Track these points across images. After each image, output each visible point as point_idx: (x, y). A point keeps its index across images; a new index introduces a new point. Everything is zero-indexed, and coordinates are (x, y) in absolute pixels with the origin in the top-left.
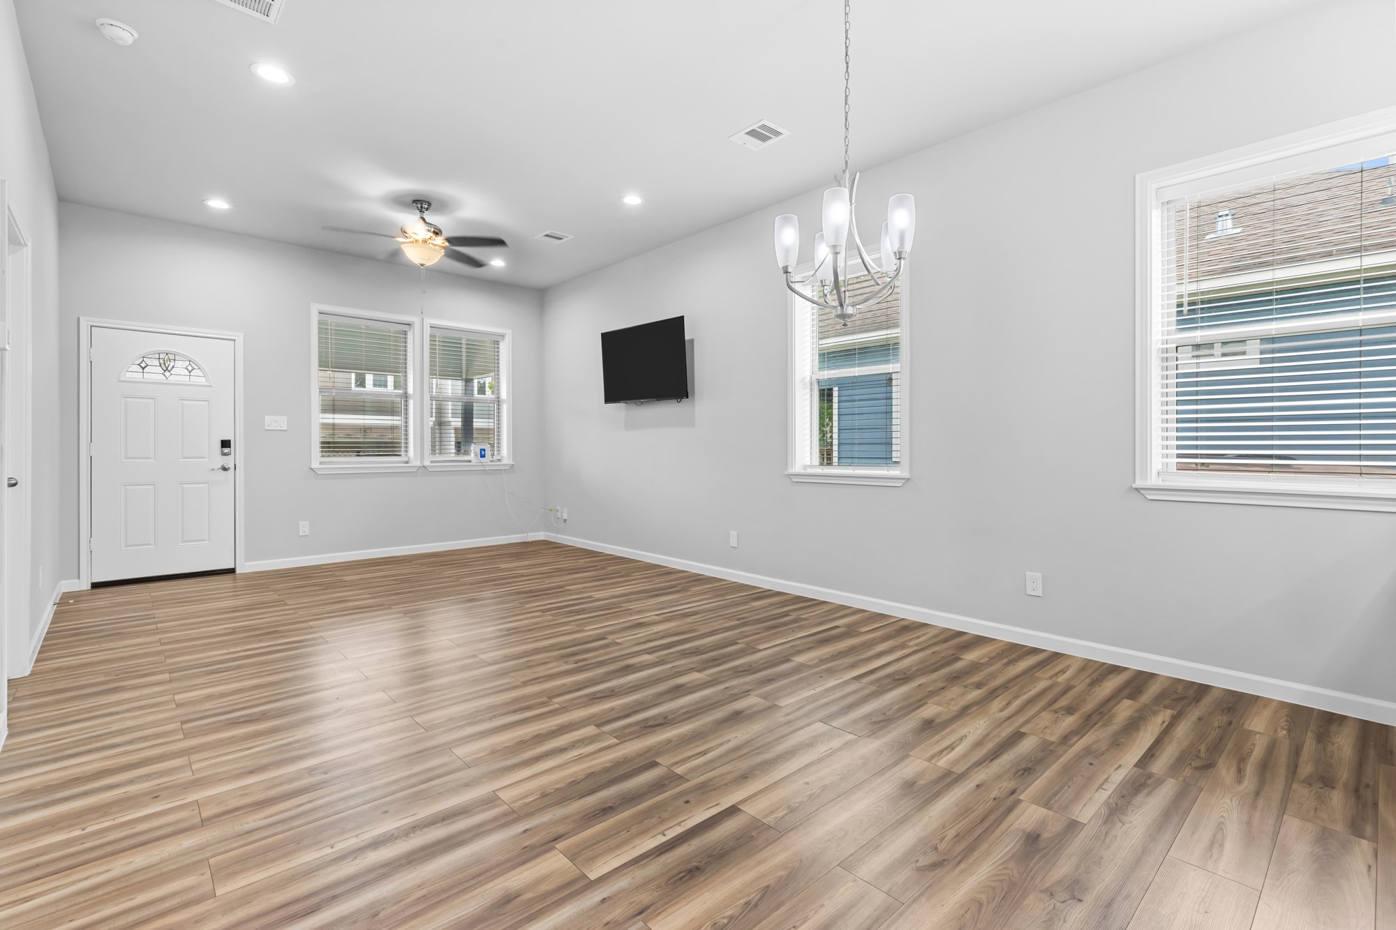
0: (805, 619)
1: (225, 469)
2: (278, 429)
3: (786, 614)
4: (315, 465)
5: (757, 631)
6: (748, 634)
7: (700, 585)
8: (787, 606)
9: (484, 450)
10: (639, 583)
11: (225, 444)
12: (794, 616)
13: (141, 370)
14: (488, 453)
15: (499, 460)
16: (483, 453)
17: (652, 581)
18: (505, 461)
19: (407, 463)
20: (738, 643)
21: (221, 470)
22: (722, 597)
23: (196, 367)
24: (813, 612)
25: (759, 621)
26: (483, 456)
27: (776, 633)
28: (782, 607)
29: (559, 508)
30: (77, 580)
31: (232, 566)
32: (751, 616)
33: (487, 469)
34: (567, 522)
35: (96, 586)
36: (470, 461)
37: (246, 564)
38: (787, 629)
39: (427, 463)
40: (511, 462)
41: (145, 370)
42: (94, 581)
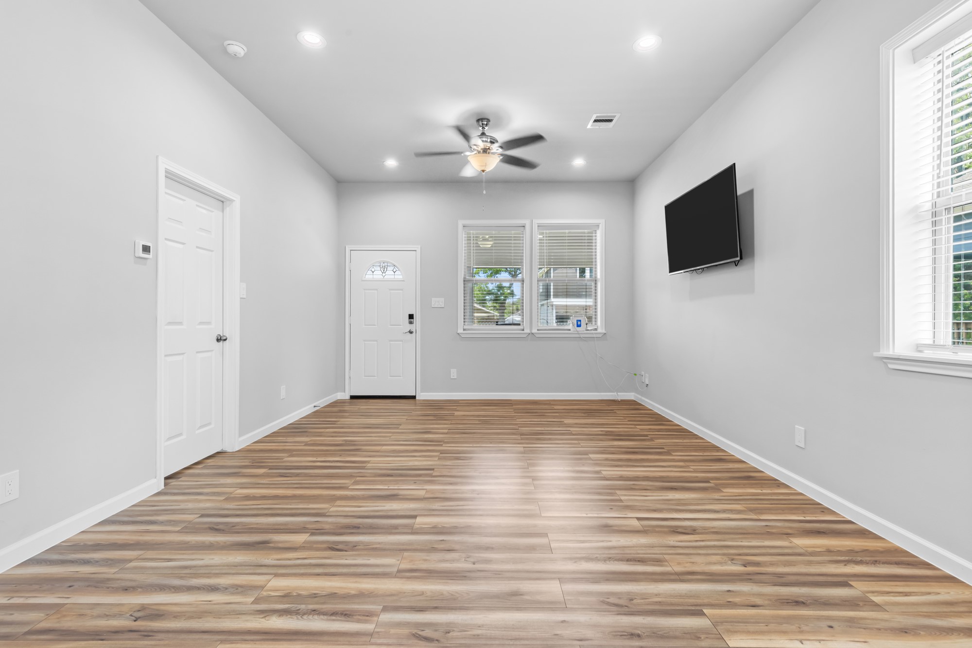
0: (877, 606)
1: (411, 332)
2: (438, 306)
3: (843, 582)
4: (460, 331)
5: (758, 601)
6: (737, 600)
7: (751, 486)
8: (860, 563)
9: (580, 321)
10: (669, 466)
11: (411, 317)
12: (859, 588)
13: (372, 273)
14: (583, 324)
15: (596, 329)
16: (579, 323)
17: (688, 466)
18: (599, 330)
19: (523, 330)
20: (703, 614)
21: (408, 333)
22: (756, 514)
23: (397, 269)
24: (906, 594)
25: (780, 580)
26: (579, 326)
27: (788, 619)
28: (846, 562)
29: (643, 373)
30: (344, 393)
31: (413, 394)
32: (772, 564)
33: (581, 336)
34: (649, 386)
35: (352, 397)
36: (570, 330)
37: (422, 394)
38: (819, 618)
39: (534, 331)
40: (604, 331)
41: (374, 273)
42: (351, 395)
